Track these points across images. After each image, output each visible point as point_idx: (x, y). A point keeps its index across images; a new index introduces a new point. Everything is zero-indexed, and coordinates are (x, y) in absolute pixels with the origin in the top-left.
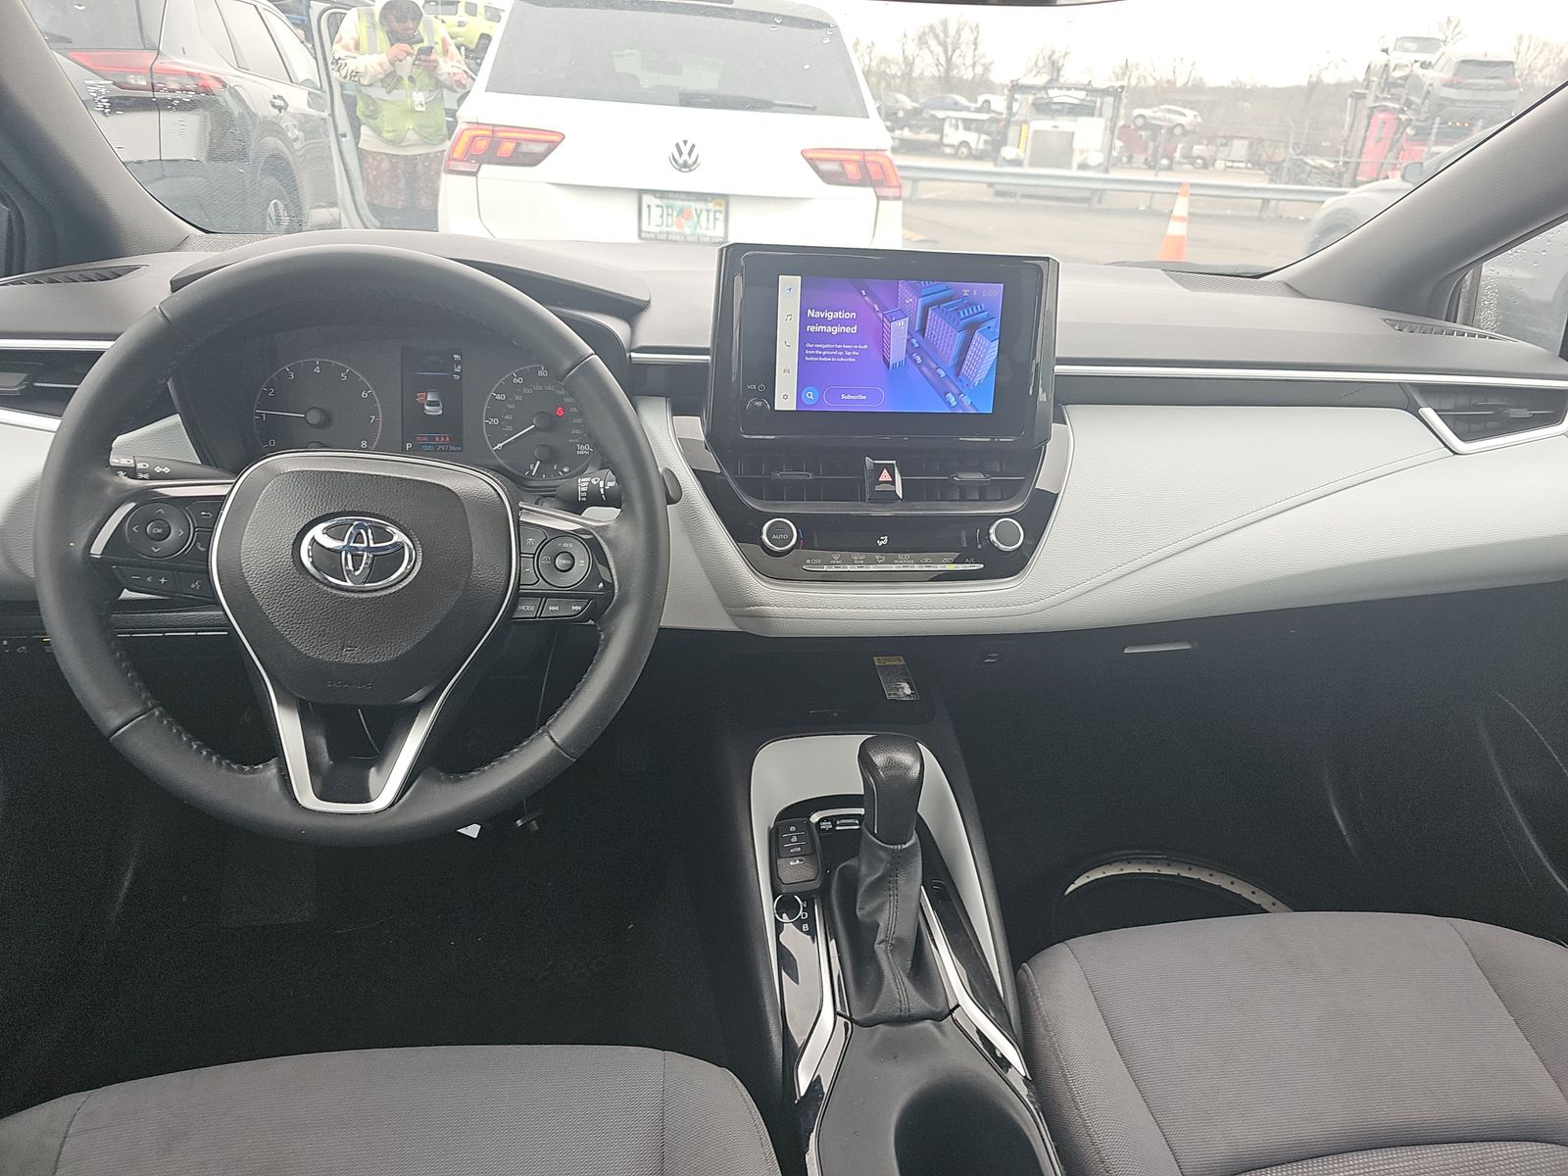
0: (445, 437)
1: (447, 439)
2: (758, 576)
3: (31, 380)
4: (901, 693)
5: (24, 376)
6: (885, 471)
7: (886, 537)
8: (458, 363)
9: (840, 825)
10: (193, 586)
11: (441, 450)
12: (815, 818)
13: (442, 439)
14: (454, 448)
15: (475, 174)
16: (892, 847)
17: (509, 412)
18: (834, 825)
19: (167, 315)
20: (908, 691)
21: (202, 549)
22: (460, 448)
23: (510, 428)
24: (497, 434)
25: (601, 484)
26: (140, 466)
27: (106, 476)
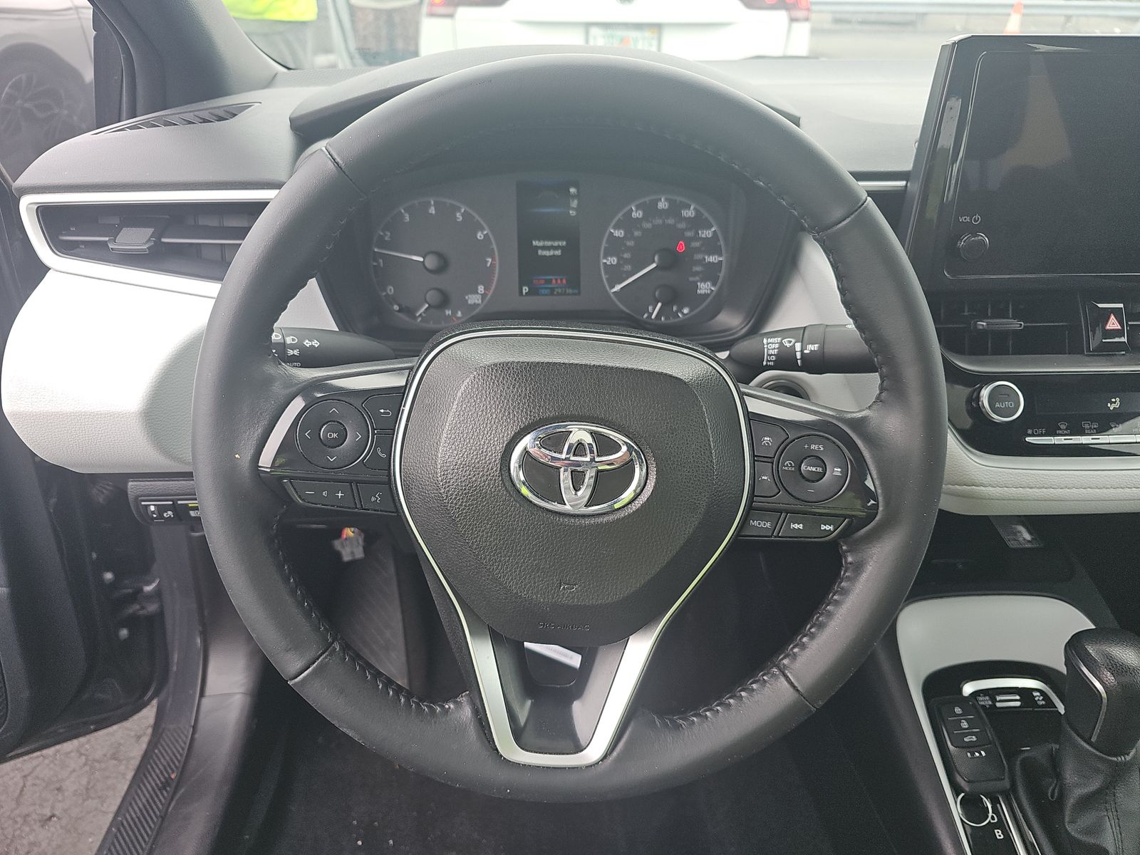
0: (561, 280)
1: (564, 281)
2: (969, 451)
3: (159, 235)
4: (1021, 539)
5: (150, 231)
6: (1112, 317)
7: (1118, 399)
8: (574, 197)
9: (1001, 701)
10: (373, 499)
11: (558, 294)
12: (968, 689)
13: (559, 281)
14: (570, 291)
15: (451, 16)
16: (1115, 759)
17: (629, 249)
18: (994, 700)
19: (338, 160)
20: (1028, 537)
21: (384, 456)
22: (576, 291)
23: (628, 268)
24: (616, 274)
25: (798, 347)
26: (289, 340)
27: (270, 369)
